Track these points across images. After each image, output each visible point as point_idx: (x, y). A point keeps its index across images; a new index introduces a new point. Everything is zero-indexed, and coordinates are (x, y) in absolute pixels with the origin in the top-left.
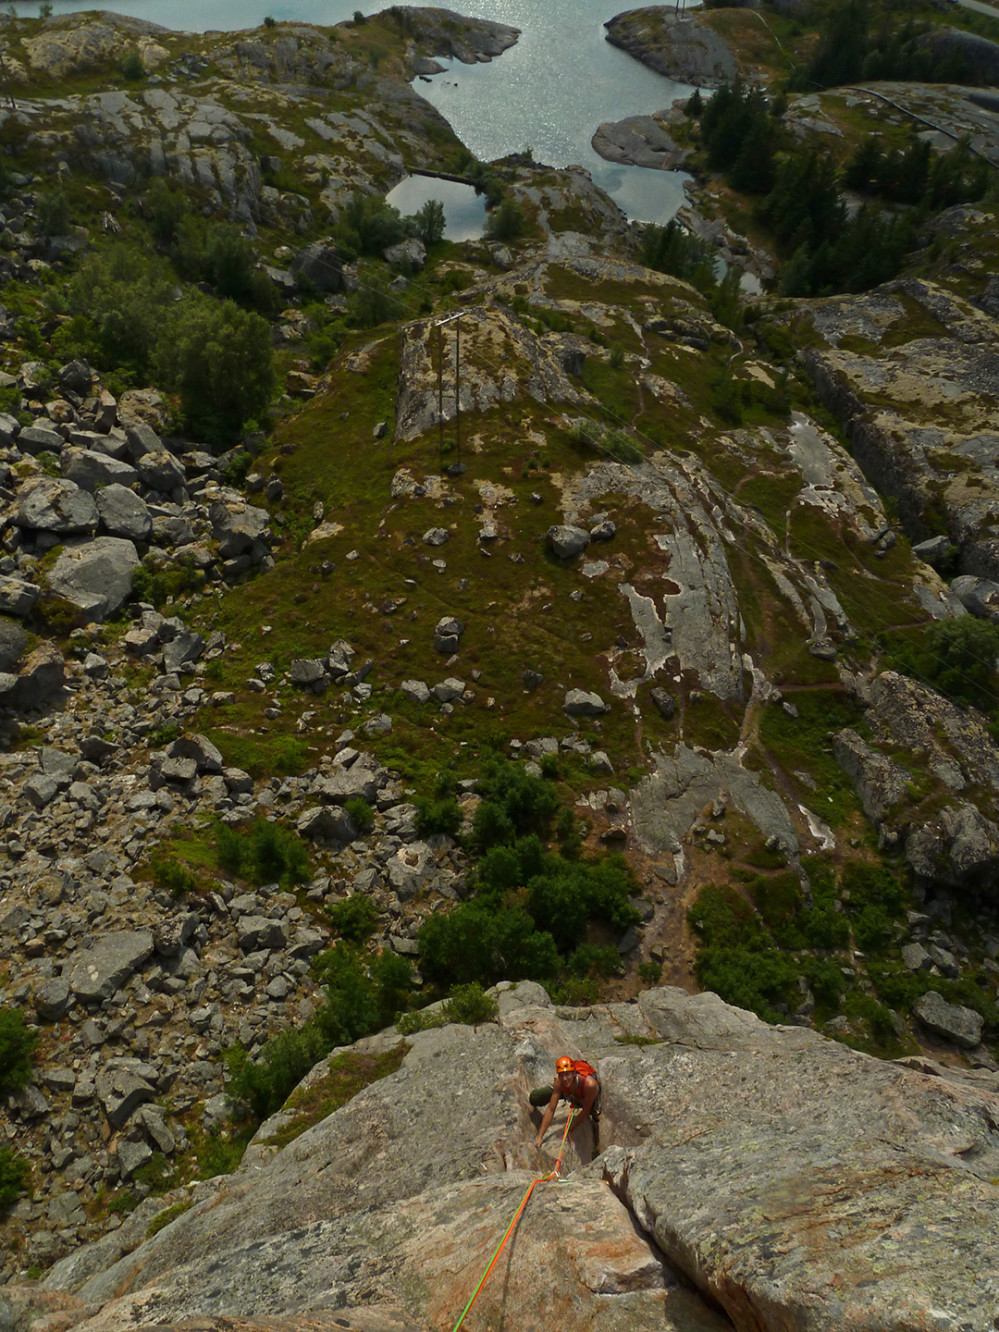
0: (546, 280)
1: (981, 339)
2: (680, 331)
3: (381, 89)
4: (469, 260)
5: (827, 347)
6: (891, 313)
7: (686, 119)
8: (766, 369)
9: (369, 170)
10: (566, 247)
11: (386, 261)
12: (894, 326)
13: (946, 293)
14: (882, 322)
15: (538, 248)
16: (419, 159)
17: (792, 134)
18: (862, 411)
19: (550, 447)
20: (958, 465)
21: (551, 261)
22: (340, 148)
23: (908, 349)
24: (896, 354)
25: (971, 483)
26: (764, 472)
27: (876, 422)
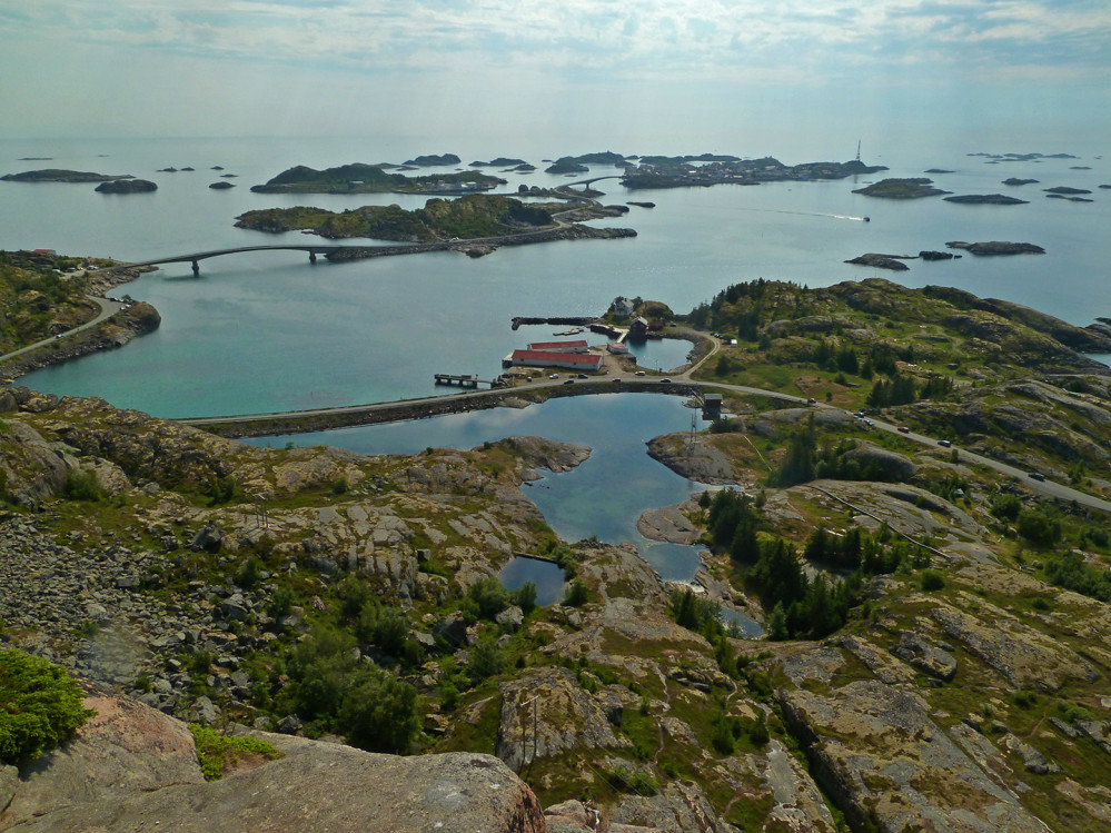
0: (603, 640)
1: (898, 681)
2: (692, 679)
3: (499, 494)
4: (552, 621)
5: (792, 687)
6: (837, 661)
7: (700, 509)
8: (752, 706)
9: (488, 556)
10: (617, 611)
11: (497, 623)
12: (838, 671)
13: (872, 647)
14: (830, 669)
15: (599, 611)
16: (522, 545)
17: (770, 520)
18: (817, 740)
19: (596, 784)
20: (884, 785)
21: (606, 625)
22: (469, 541)
23: (847, 689)
24: (840, 694)
25: (895, 800)
26: (747, 794)
27: (826, 750)
